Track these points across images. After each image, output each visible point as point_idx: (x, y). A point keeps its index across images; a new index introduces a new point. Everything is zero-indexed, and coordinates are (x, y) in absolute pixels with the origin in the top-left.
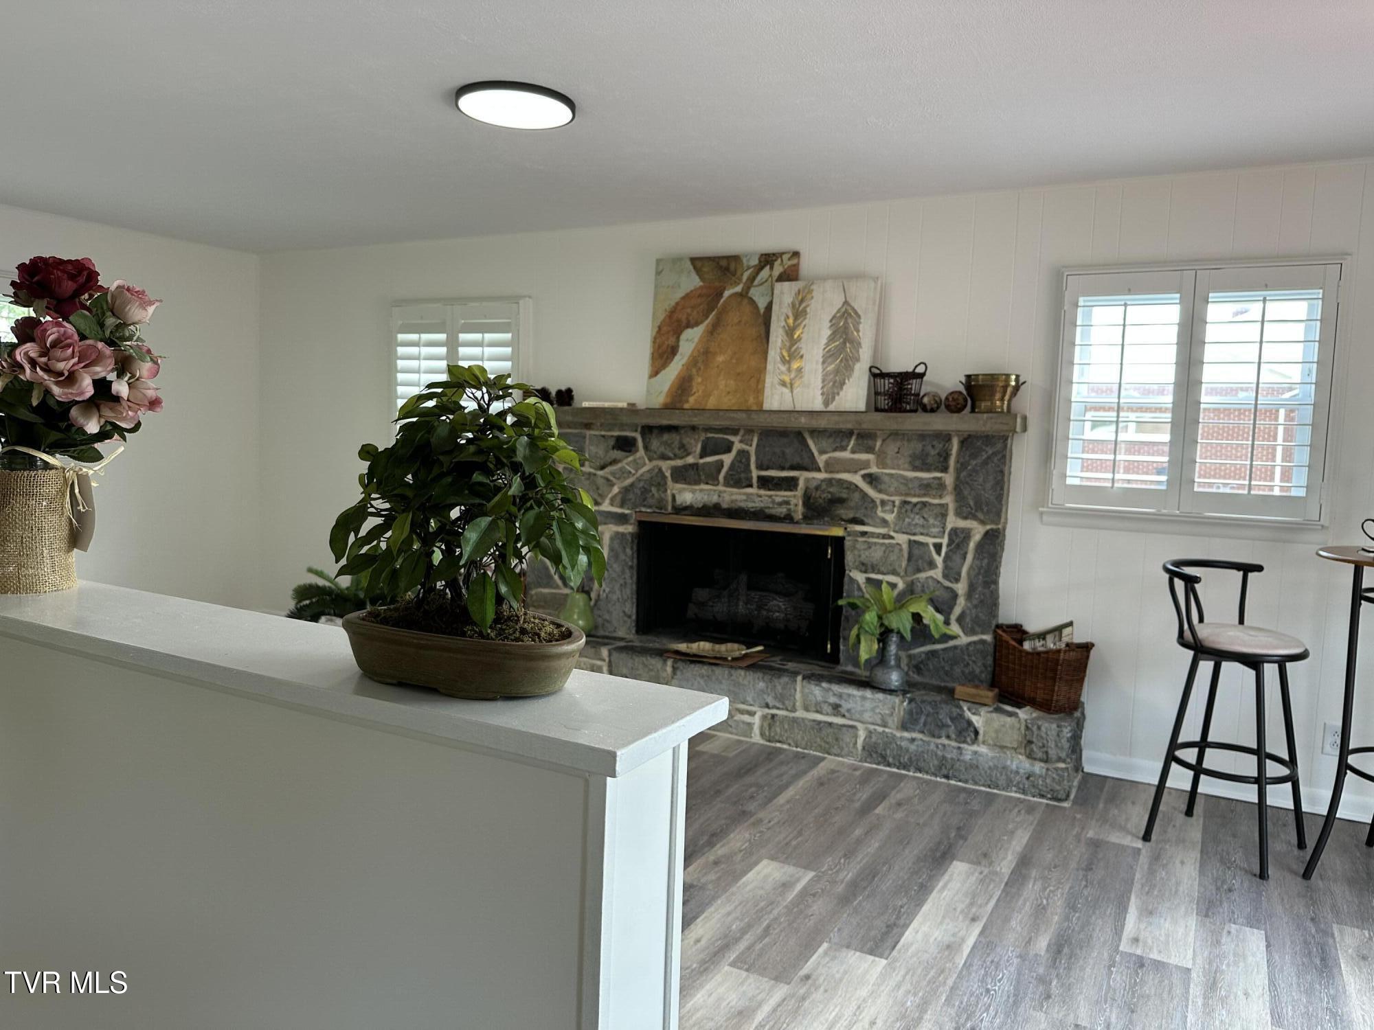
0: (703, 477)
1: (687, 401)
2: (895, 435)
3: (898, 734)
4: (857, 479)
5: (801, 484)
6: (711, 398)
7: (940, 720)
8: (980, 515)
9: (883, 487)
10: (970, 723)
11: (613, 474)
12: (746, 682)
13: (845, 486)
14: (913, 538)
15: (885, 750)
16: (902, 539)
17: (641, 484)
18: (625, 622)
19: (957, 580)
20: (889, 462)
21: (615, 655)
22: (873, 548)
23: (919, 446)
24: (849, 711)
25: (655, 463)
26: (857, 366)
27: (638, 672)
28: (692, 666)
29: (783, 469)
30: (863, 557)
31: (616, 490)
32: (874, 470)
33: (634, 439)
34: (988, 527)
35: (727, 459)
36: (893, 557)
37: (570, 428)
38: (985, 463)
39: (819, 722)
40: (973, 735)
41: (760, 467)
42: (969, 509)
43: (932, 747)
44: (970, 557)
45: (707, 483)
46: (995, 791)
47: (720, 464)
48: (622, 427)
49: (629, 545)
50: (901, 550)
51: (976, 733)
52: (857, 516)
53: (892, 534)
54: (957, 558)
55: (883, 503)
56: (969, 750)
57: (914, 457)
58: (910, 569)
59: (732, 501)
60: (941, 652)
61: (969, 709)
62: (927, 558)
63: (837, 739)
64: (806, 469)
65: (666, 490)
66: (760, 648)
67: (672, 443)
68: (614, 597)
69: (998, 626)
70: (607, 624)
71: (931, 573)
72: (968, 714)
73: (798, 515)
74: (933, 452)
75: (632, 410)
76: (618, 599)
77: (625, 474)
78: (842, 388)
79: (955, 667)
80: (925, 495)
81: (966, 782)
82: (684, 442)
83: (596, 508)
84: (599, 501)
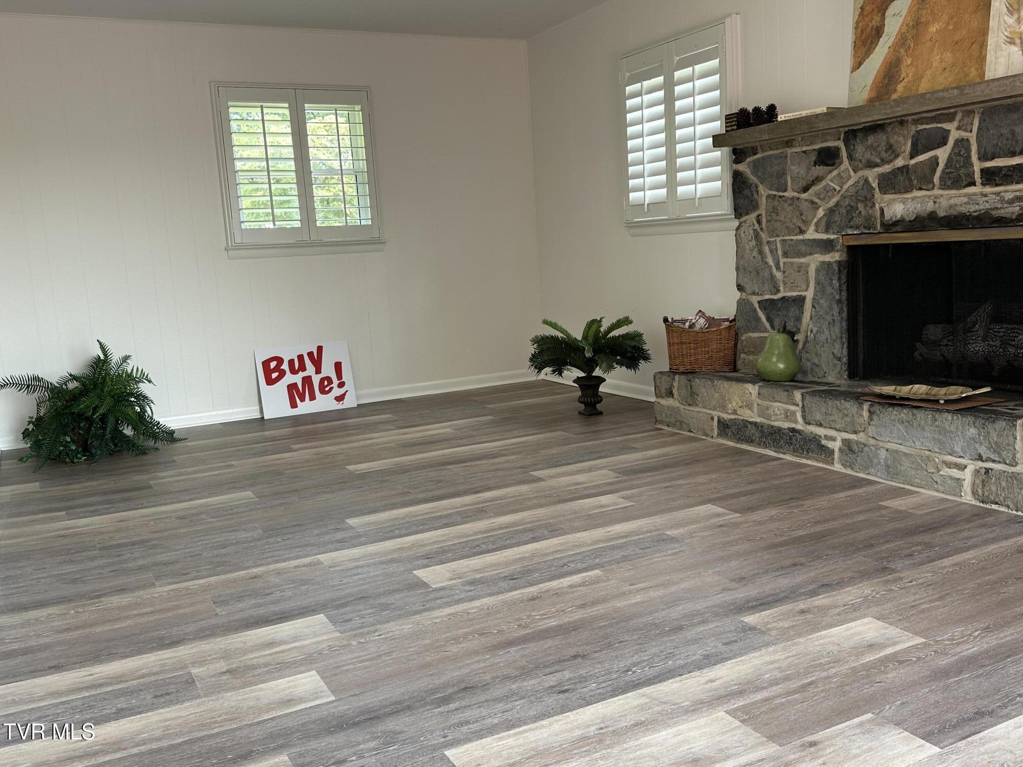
0: (915, 182)
1: (895, 90)
6: (923, 80)
11: (818, 195)
12: (953, 428)
17: (847, 201)
18: (835, 365)
21: (807, 396)
25: (860, 173)
27: (832, 418)
28: (891, 409)
29: (1013, 154)
31: (821, 213)
33: (838, 149)
35: (942, 154)
37: (771, 149)
41: (984, 157)
45: (920, 189)
47: (935, 161)
48: (824, 137)
49: (836, 277)
59: (951, 207)
65: (874, 205)
66: (988, 389)
67: (878, 146)
68: (823, 338)
70: (817, 370)
75: (832, 113)
76: (827, 339)
77: (831, 191)
82: (892, 141)
83: (800, 237)
84: (804, 228)
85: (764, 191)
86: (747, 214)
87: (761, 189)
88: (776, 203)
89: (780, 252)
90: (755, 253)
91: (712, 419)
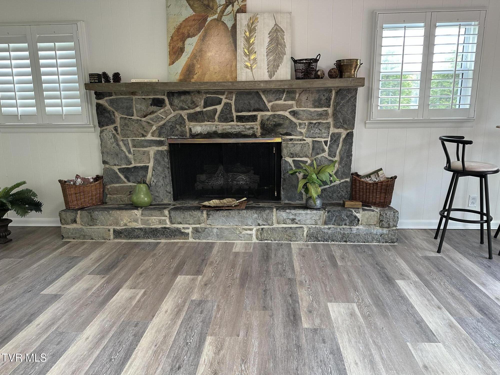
0: (206, 118)
1: (193, 78)
2: (305, 91)
3: (322, 227)
4: (287, 114)
5: (259, 118)
6: (206, 76)
7: (343, 218)
8: (345, 126)
9: (300, 116)
10: (356, 217)
11: (152, 119)
13: (281, 117)
14: (314, 139)
15: (317, 235)
16: (309, 140)
17: (170, 124)
18: (167, 196)
19: (335, 156)
20: (303, 104)
21: (173, 213)
22: (296, 146)
23: (317, 96)
24: (299, 221)
25: (177, 112)
26: (285, 56)
29: (250, 111)
30: (292, 150)
31: (154, 128)
32: (295, 109)
33: (163, 100)
34: (348, 131)
35: (219, 108)
36: (305, 149)
37: (122, 95)
38: (348, 102)
39: (286, 228)
40: (357, 222)
41: (237, 111)
42: (340, 124)
43: (339, 230)
44: (340, 145)
45: (209, 121)
46: (367, 244)
47: (215, 111)
48: (155, 93)
49: (166, 156)
50: (309, 145)
51: (358, 220)
52: (288, 131)
53: (304, 138)
54: (335, 146)
55: (300, 124)
56: (355, 228)
57: (315, 101)
58: (313, 154)
59: (223, 129)
60: (328, 189)
61: (355, 211)
62: (321, 148)
63: (294, 234)
64: (262, 111)
65: (185, 126)
66: (245, 199)
67: (187, 101)
68: (160, 184)
69: (352, 174)
70: (157, 198)
71: (323, 154)
72: (355, 213)
73: (259, 134)
74: (324, 98)
76: (162, 185)
77: (160, 118)
78: (278, 69)
79: (334, 194)
80: (320, 119)
81: (354, 242)
82: (194, 100)
83: (143, 138)
84: (145, 134)
85: (118, 116)
86: (107, 125)
87: (116, 114)
88: (127, 121)
89: (131, 145)
90: (114, 145)
91: (109, 230)
